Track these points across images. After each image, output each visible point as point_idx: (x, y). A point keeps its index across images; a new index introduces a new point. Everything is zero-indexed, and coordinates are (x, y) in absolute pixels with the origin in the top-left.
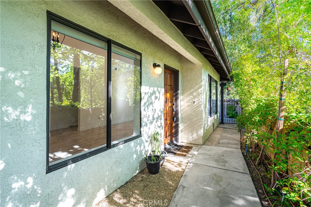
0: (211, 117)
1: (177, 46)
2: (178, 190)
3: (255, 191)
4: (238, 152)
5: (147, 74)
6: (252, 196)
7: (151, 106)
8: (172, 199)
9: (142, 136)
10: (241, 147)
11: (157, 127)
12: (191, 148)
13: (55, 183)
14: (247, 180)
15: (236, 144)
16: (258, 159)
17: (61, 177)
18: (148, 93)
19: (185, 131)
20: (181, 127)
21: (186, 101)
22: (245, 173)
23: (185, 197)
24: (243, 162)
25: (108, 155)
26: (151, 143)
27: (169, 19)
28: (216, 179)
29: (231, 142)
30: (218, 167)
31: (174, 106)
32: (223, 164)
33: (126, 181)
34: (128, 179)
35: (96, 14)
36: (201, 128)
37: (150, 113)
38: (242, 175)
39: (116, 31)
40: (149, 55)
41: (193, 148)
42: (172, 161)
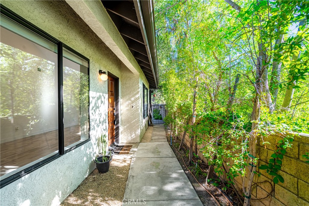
0: (144, 119)
1: (123, 57)
2: (129, 180)
3: (181, 166)
4: (166, 144)
5: (94, 80)
6: (180, 170)
7: (98, 110)
8: (126, 187)
9: (91, 139)
10: (167, 140)
11: (103, 130)
12: (131, 146)
13: (7, 199)
14: (175, 161)
15: (164, 139)
16: (180, 146)
17: (14, 191)
18: (95, 97)
19: (125, 133)
20: (121, 129)
21: (125, 105)
22: (173, 157)
23: (136, 183)
24: (171, 150)
25: (61, 161)
26: (98, 145)
27: (120, 33)
28: (155, 165)
29: (160, 137)
30: (155, 157)
31: (115, 111)
32: (158, 154)
33: (78, 185)
34: (80, 182)
35: (47, 13)
36: (138, 129)
37: (97, 117)
38: (172, 158)
39: (66, 34)
40: (96, 62)
41: (133, 147)
42: (117, 159)
